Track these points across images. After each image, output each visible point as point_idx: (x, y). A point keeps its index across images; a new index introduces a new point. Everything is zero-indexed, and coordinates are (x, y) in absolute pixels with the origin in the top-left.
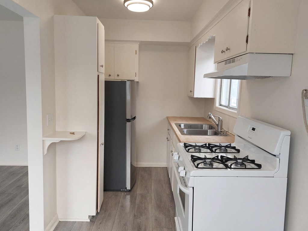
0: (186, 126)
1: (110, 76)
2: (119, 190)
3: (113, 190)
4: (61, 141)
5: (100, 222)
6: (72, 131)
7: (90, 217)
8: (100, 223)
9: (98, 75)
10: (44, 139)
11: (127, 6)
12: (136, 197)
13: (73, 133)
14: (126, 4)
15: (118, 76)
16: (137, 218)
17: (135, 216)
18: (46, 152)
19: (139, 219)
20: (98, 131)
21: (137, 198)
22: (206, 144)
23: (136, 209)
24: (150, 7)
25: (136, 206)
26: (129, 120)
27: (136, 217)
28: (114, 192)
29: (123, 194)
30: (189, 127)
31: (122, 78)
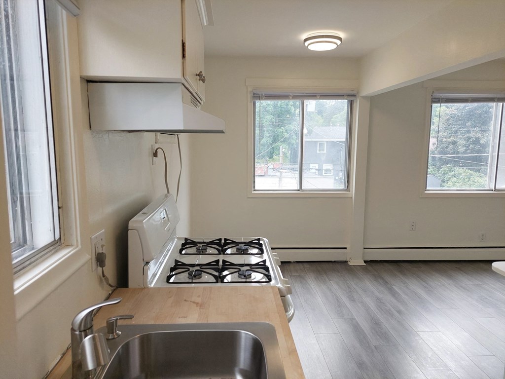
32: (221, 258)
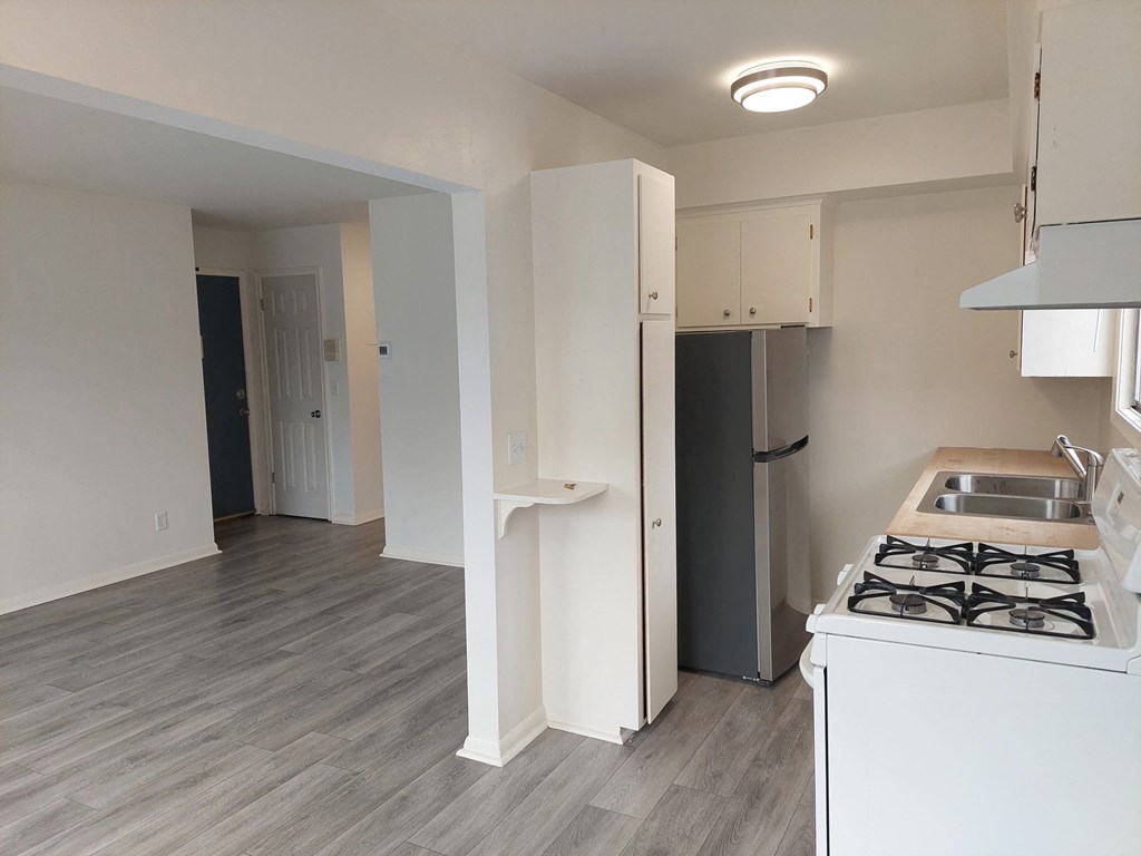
0: (981, 482)
1: (727, 315)
2: (737, 678)
3: (722, 675)
4: (536, 506)
5: (649, 752)
6: (571, 479)
7: (627, 735)
8: (649, 756)
9: (641, 324)
10: (497, 496)
11: (743, 99)
12: (785, 707)
13: (572, 487)
14: (738, 96)
15: (752, 313)
16: (760, 766)
17: (757, 758)
18: (502, 532)
19: (765, 772)
20: (642, 482)
21: (787, 711)
22: (969, 546)
23: (769, 741)
24: (816, 92)
25: (774, 734)
26: (762, 457)
27: (761, 763)
28: (721, 681)
29: (746, 690)
30: (998, 488)
31: (738, 322)
32: (969, 580)
